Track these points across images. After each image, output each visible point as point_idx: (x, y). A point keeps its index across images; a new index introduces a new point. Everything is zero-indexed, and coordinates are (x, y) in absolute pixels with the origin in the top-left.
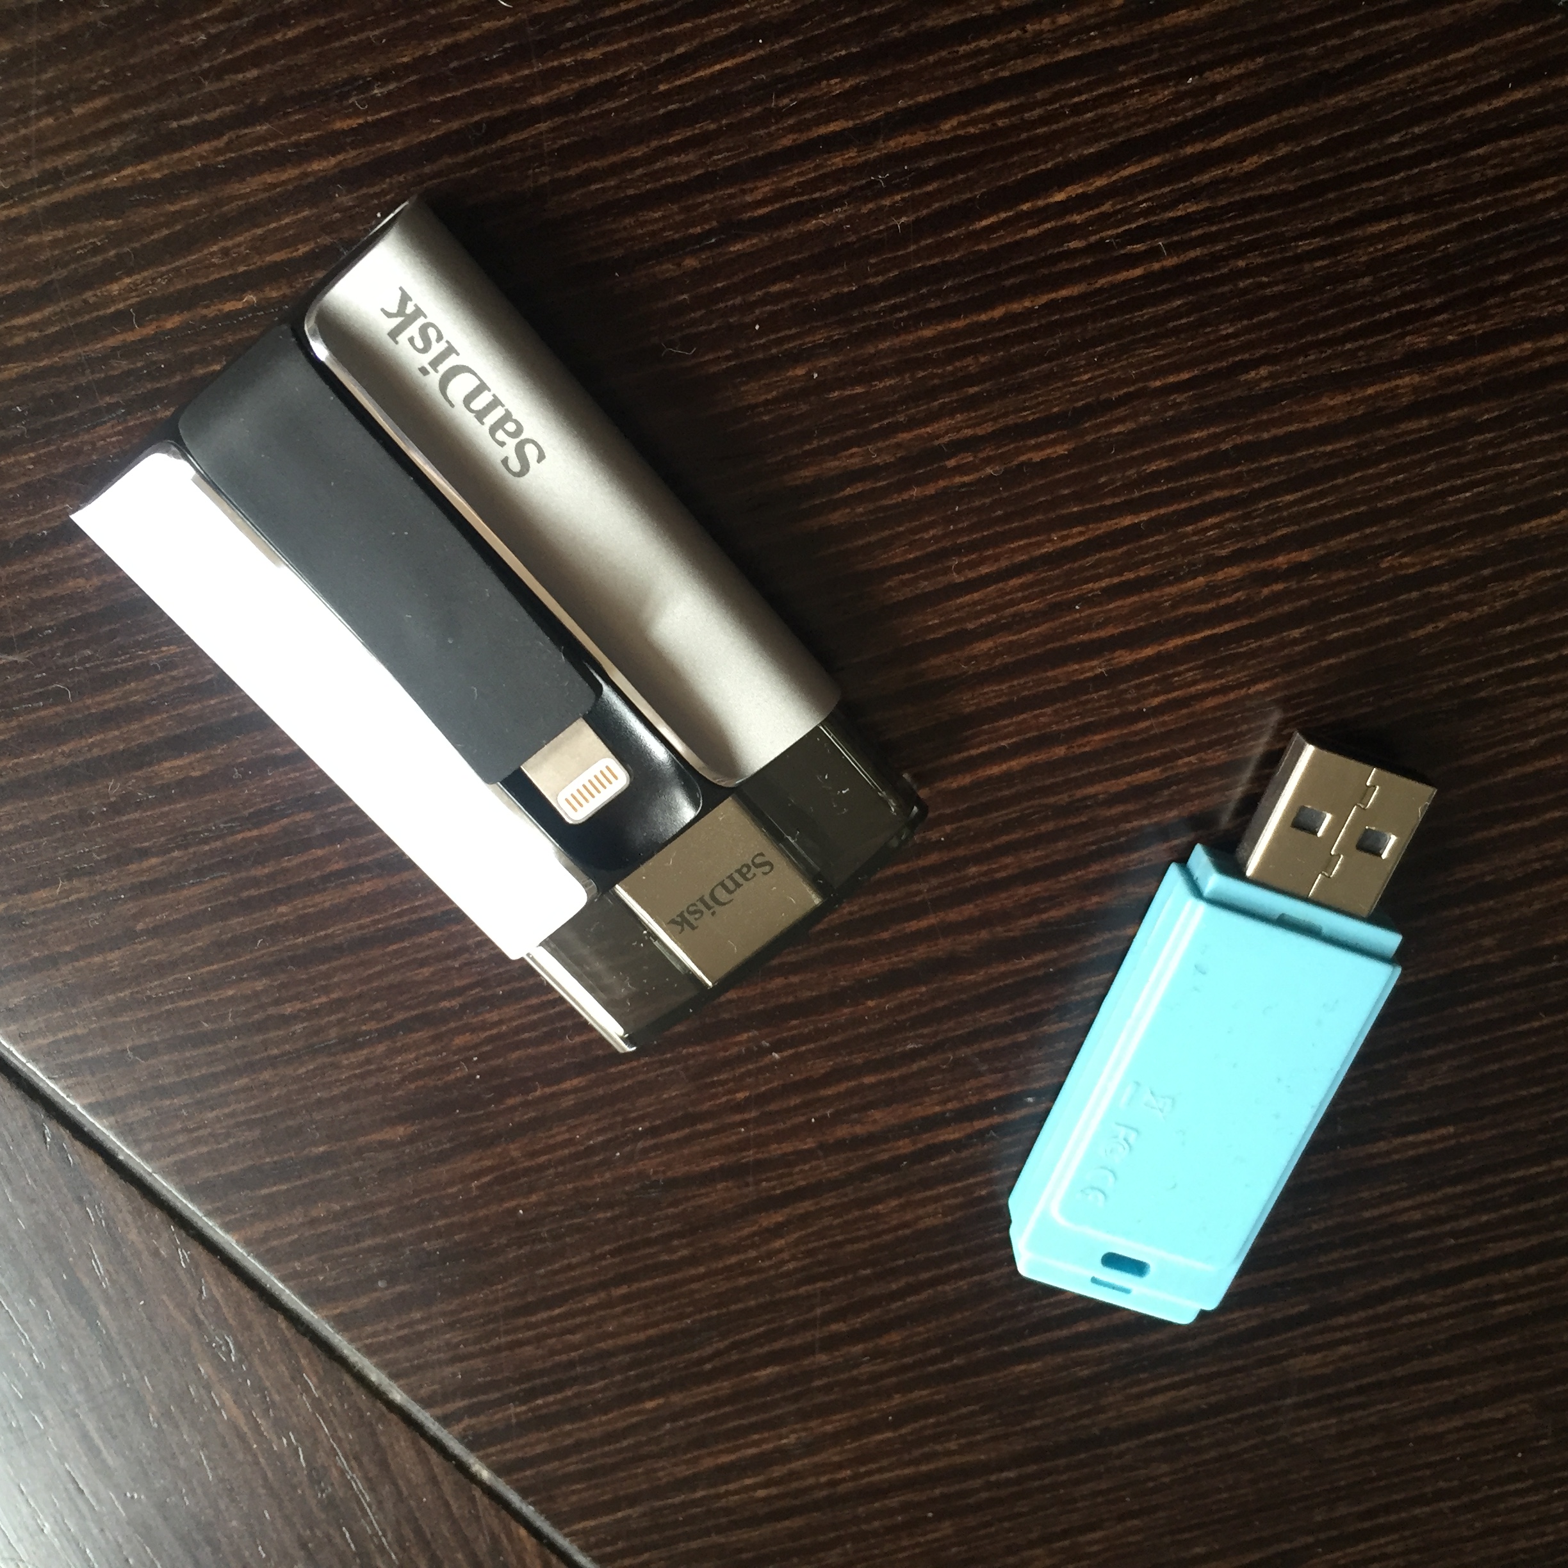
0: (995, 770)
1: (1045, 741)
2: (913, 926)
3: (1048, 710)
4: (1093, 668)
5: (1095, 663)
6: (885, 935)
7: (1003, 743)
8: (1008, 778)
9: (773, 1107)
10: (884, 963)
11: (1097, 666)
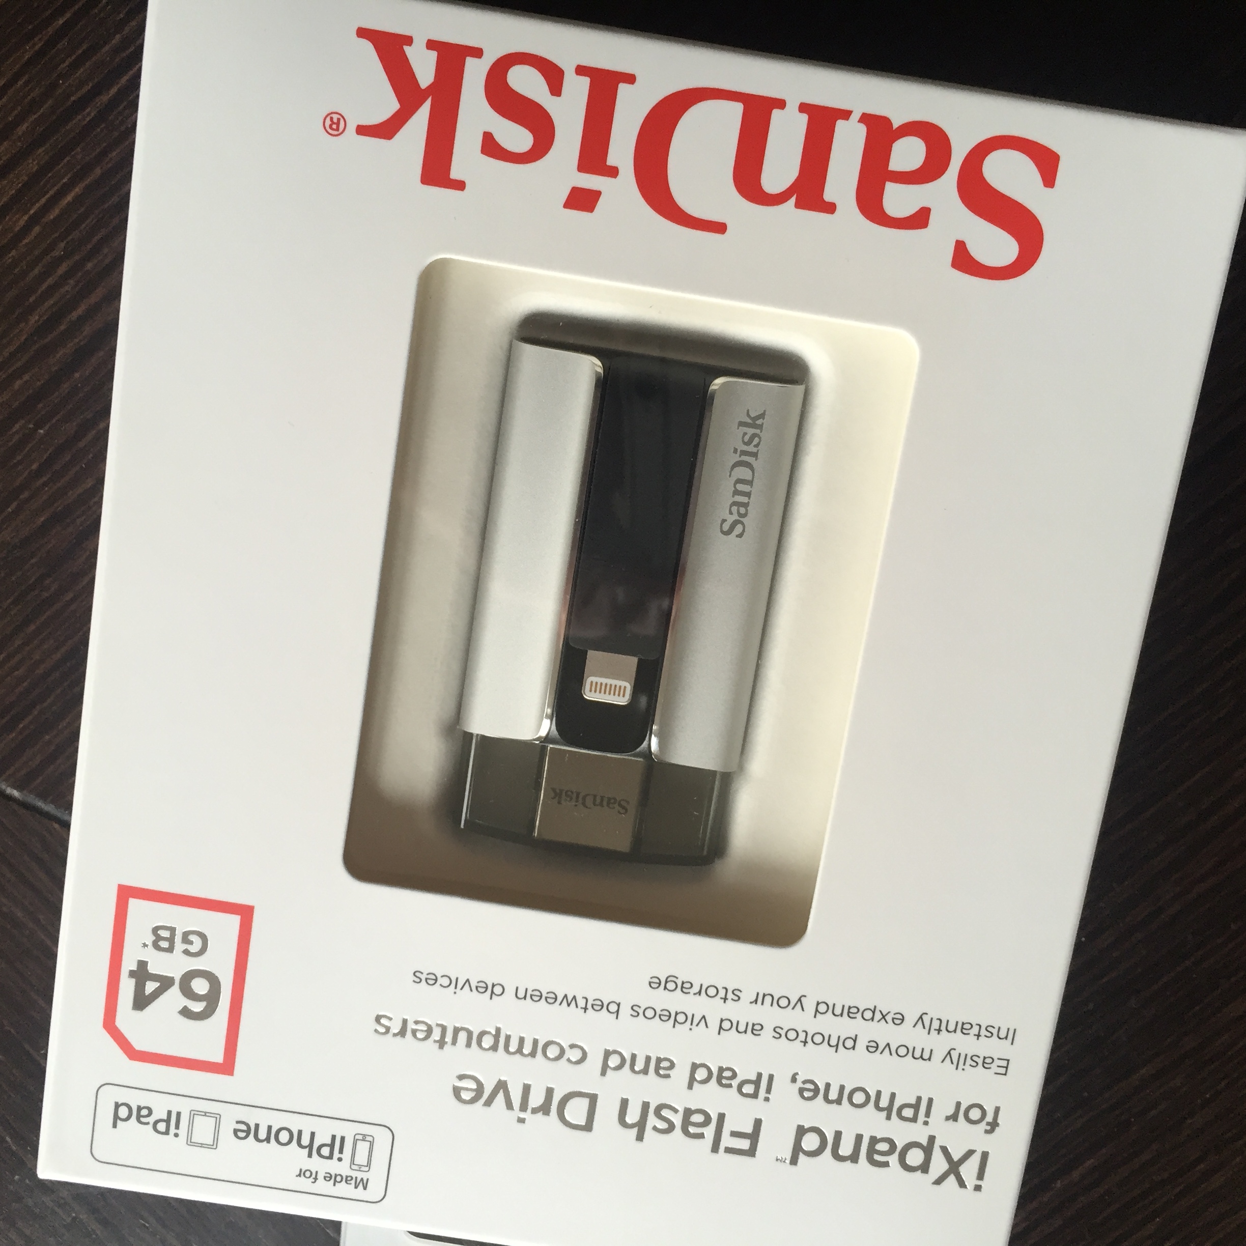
0: (69, 198)
1: (87, 169)
2: (74, 315)
3: (79, 149)
4: (89, 114)
5: (88, 110)
6: (62, 327)
7: (65, 180)
8: (78, 200)
9: (57, 467)
10: (71, 346)
11: (91, 112)
